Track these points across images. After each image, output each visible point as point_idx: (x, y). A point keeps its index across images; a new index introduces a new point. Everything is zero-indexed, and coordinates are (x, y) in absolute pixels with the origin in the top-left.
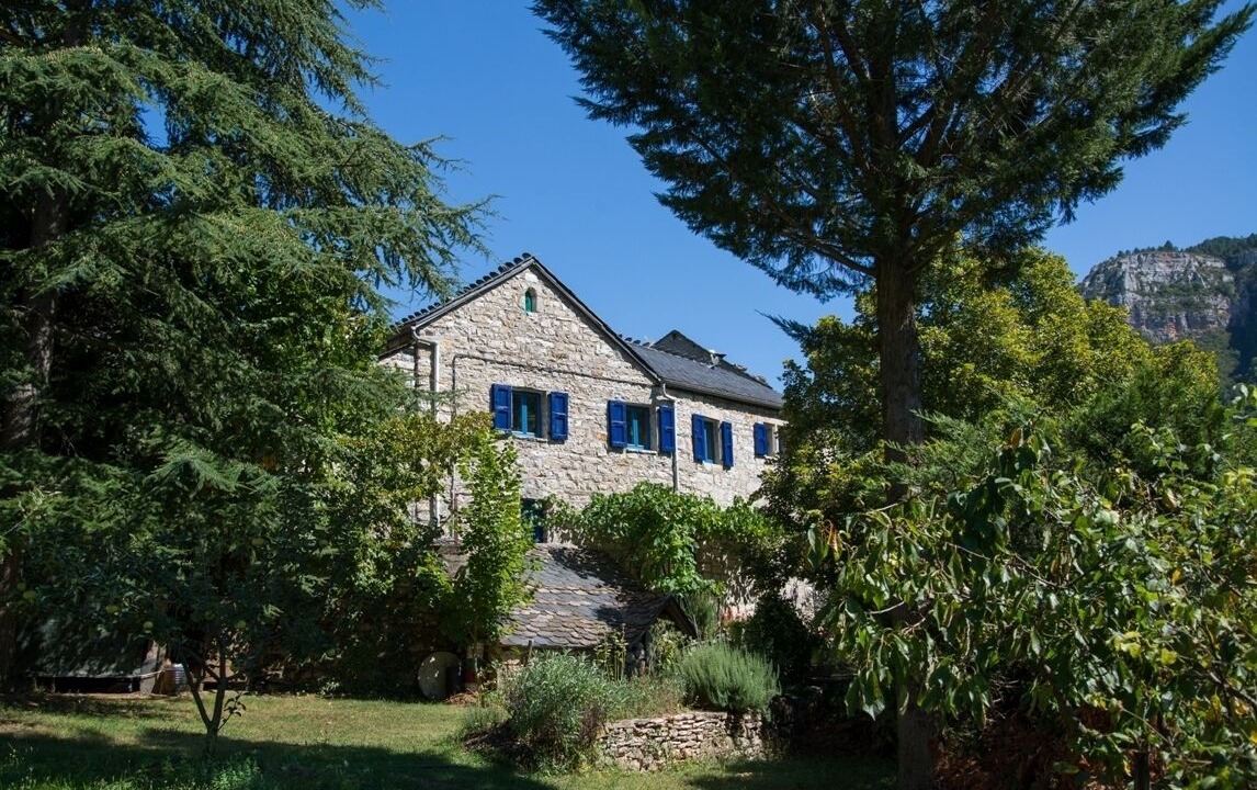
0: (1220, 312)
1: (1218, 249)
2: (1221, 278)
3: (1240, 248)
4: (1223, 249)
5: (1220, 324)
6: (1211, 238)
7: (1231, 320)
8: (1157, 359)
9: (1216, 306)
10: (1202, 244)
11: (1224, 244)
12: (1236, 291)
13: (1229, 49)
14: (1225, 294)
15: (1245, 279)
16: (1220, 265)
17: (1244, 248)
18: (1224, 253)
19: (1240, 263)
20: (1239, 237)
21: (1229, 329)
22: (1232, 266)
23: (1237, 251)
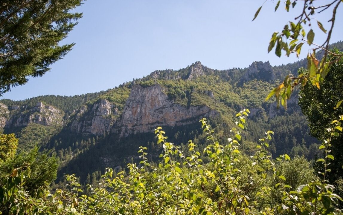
0: (3, 122)
1: (7, 103)
2: (6, 112)
3: (13, 104)
4: (8, 102)
5: (2, 126)
6: (6, 99)
7: (5, 126)
8: (2, 139)
9: (2, 120)
10: (3, 100)
11: (9, 101)
12: (9, 117)
13: (66, 54)
14: (6, 117)
15: (13, 114)
16: (6, 107)
17: (15, 104)
18: (8, 104)
19: (12, 108)
20: (14, 100)
21: (4, 128)
22: (10, 109)
23: (12, 105)
